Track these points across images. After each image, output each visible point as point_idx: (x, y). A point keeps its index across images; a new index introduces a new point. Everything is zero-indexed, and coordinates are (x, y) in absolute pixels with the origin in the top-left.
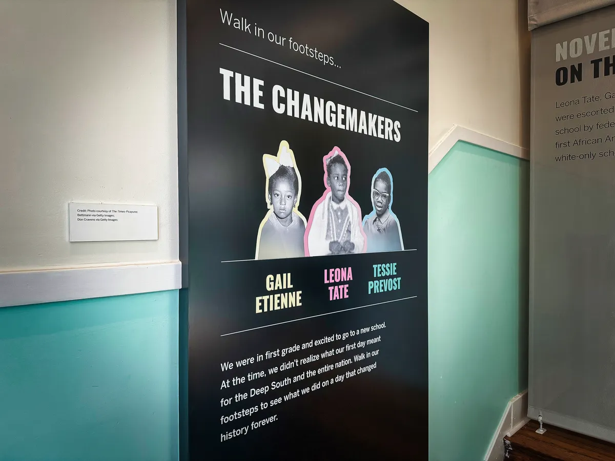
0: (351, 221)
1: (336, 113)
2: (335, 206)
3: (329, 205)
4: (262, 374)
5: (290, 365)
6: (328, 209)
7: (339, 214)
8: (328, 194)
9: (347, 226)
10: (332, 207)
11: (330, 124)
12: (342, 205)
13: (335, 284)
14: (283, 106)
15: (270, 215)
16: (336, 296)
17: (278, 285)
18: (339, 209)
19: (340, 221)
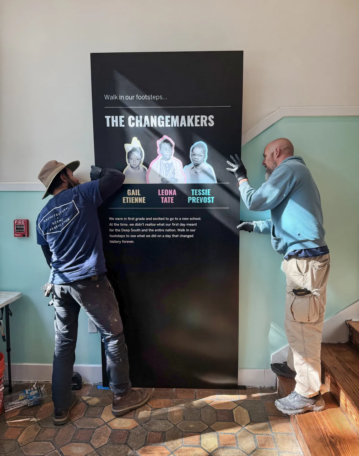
0: (175, 169)
2: (165, 162)
3: (160, 162)
4: (126, 225)
5: (140, 225)
6: (160, 164)
7: (167, 165)
8: (160, 158)
9: (173, 171)
10: (162, 162)
11: (160, 126)
13: (165, 196)
15: (128, 167)
16: (166, 201)
17: (133, 193)
19: (168, 169)
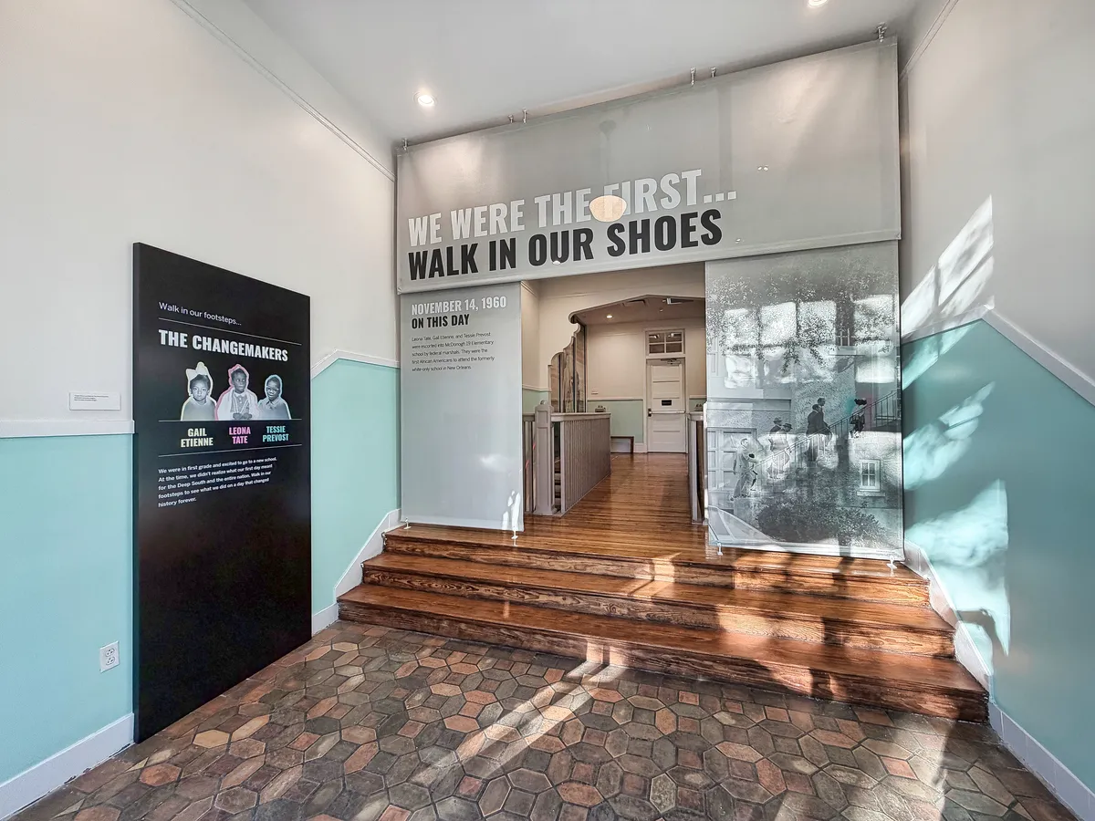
0: (249, 403)
1: (238, 347)
2: (238, 395)
3: (232, 394)
4: (185, 477)
5: (205, 474)
6: (232, 397)
7: (240, 399)
8: (232, 389)
9: (246, 405)
10: (235, 395)
11: (233, 353)
12: (243, 395)
13: (237, 435)
14: (200, 346)
15: (191, 399)
16: (238, 442)
17: (196, 434)
18: (240, 396)
19: (241, 403)
